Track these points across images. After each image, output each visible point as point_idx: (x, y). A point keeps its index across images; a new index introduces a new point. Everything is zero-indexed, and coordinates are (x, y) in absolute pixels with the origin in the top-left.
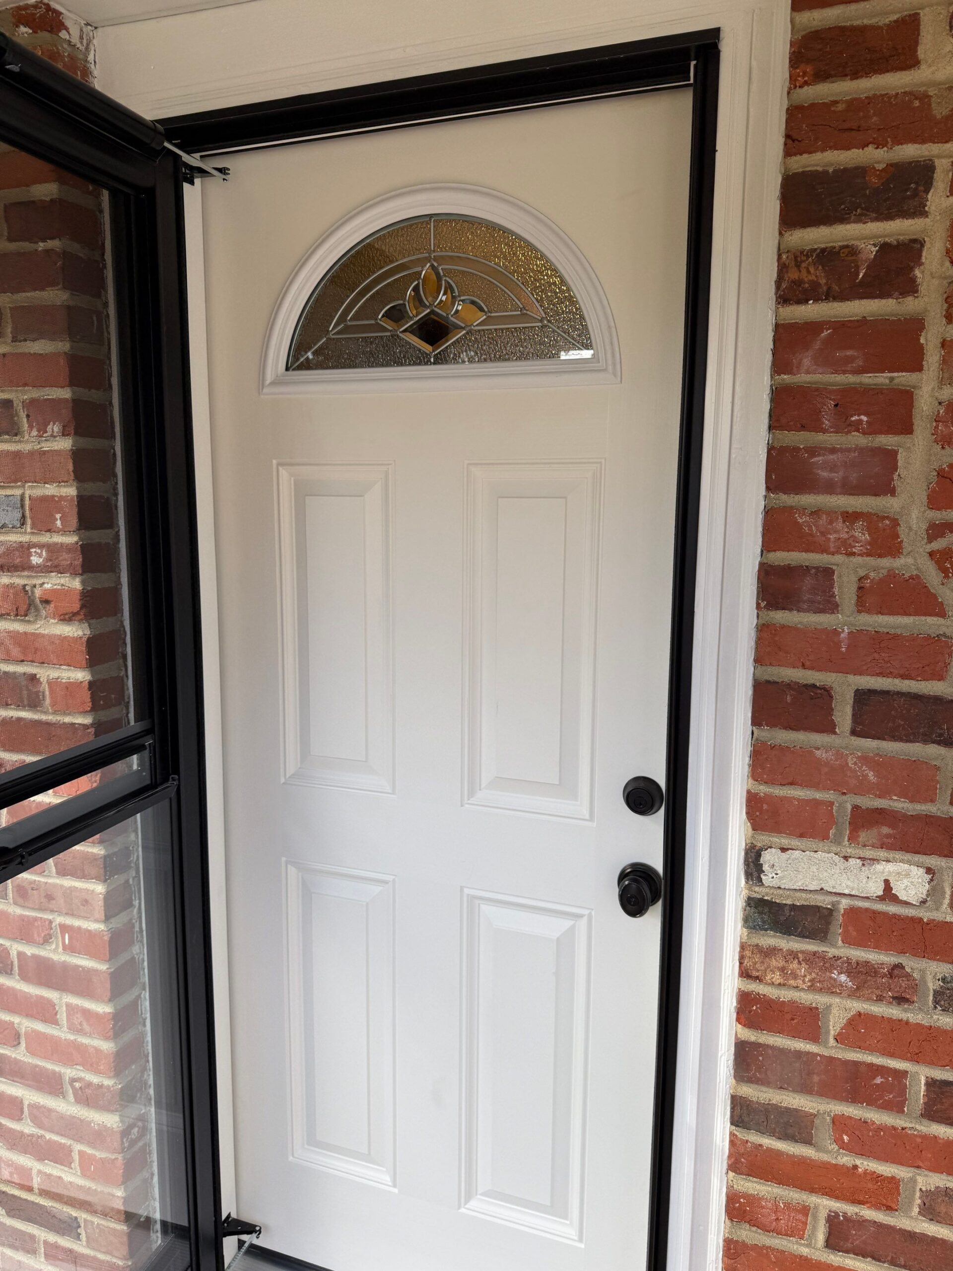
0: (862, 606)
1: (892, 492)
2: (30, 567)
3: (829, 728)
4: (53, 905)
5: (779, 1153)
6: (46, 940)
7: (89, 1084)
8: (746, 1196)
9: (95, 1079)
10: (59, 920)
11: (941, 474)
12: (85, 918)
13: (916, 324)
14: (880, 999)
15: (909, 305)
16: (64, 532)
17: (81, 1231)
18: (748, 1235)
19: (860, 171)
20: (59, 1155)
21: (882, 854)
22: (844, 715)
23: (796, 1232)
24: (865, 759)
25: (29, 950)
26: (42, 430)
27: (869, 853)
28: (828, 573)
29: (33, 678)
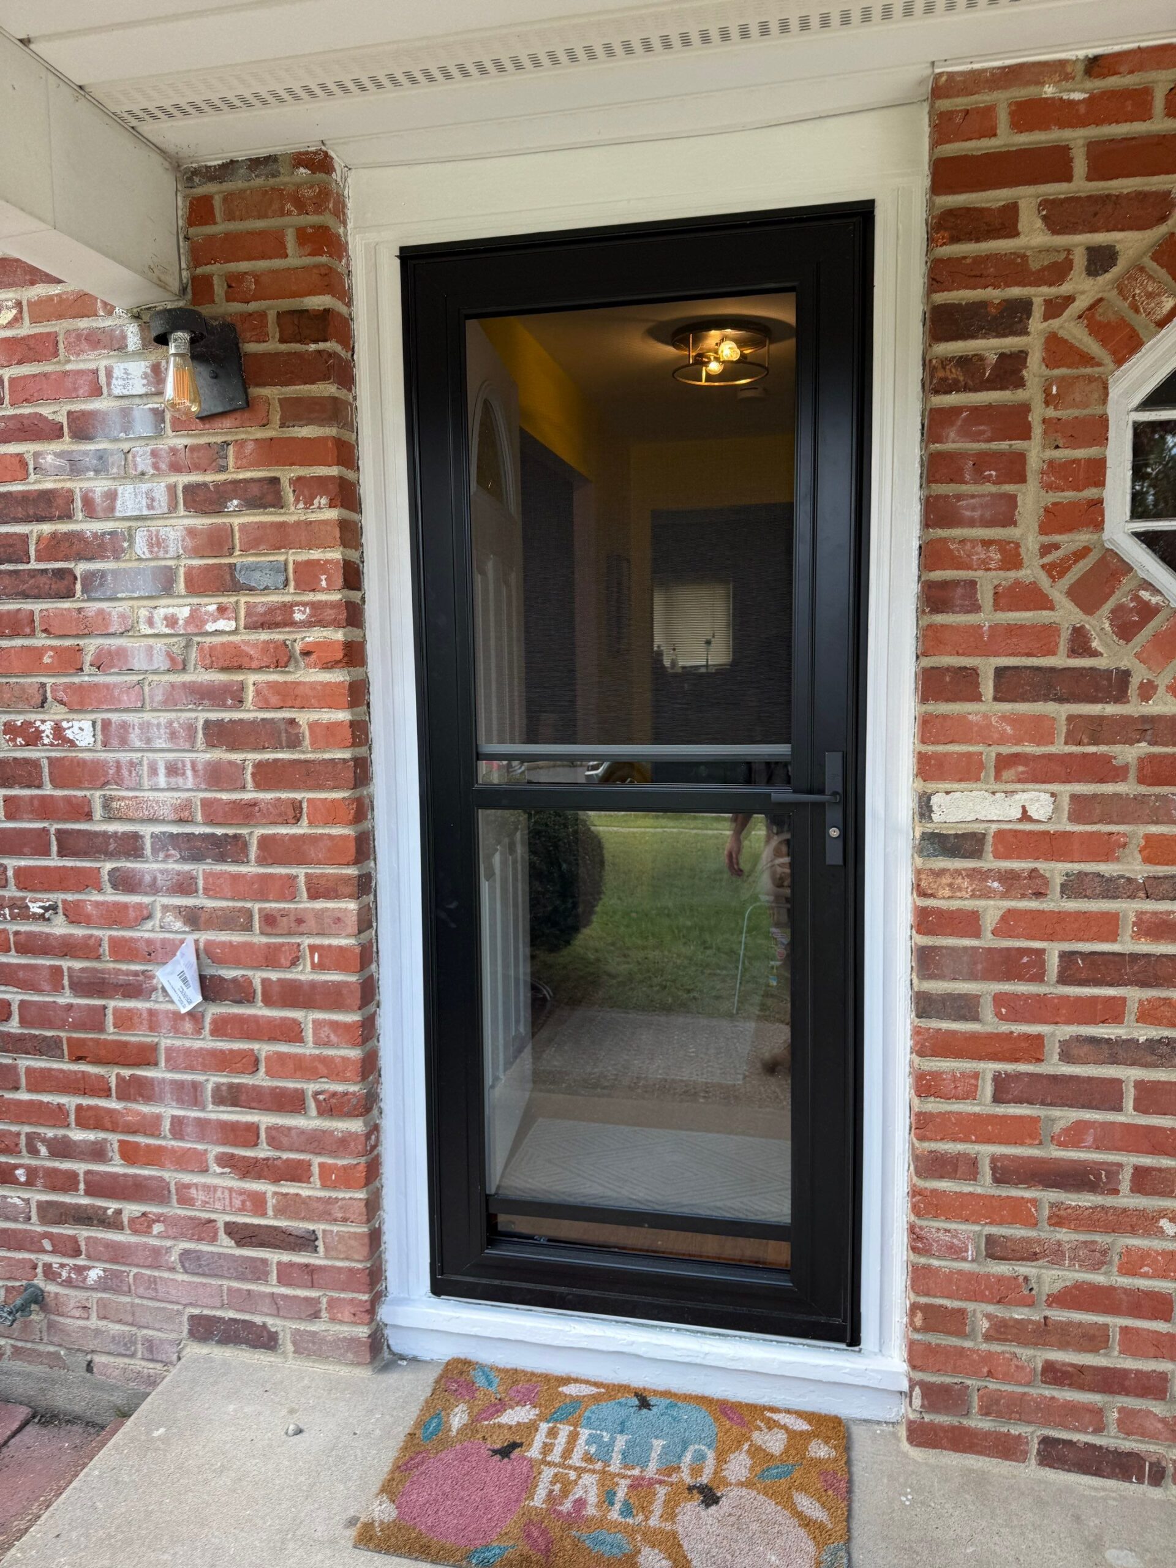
0: (997, 607)
1: (1014, 523)
2: (292, 623)
3: (977, 698)
4: (303, 928)
5: (954, 1033)
6: (294, 962)
7: (334, 1094)
8: (930, 1073)
9: (340, 1088)
10: (307, 941)
11: (1047, 510)
12: (337, 935)
13: (1024, 409)
14: (1023, 896)
15: (1020, 395)
16: (329, 589)
17: (320, 1243)
18: (934, 1106)
19: (983, 304)
20: (297, 1173)
21: (1019, 786)
22: (987, 688)
23: (970, 1094)
24: (1004, 718)
25: (274, 976)
26: (309, 503)
27: (1010, 787)
28: (972, 584)
29: (292, 722)
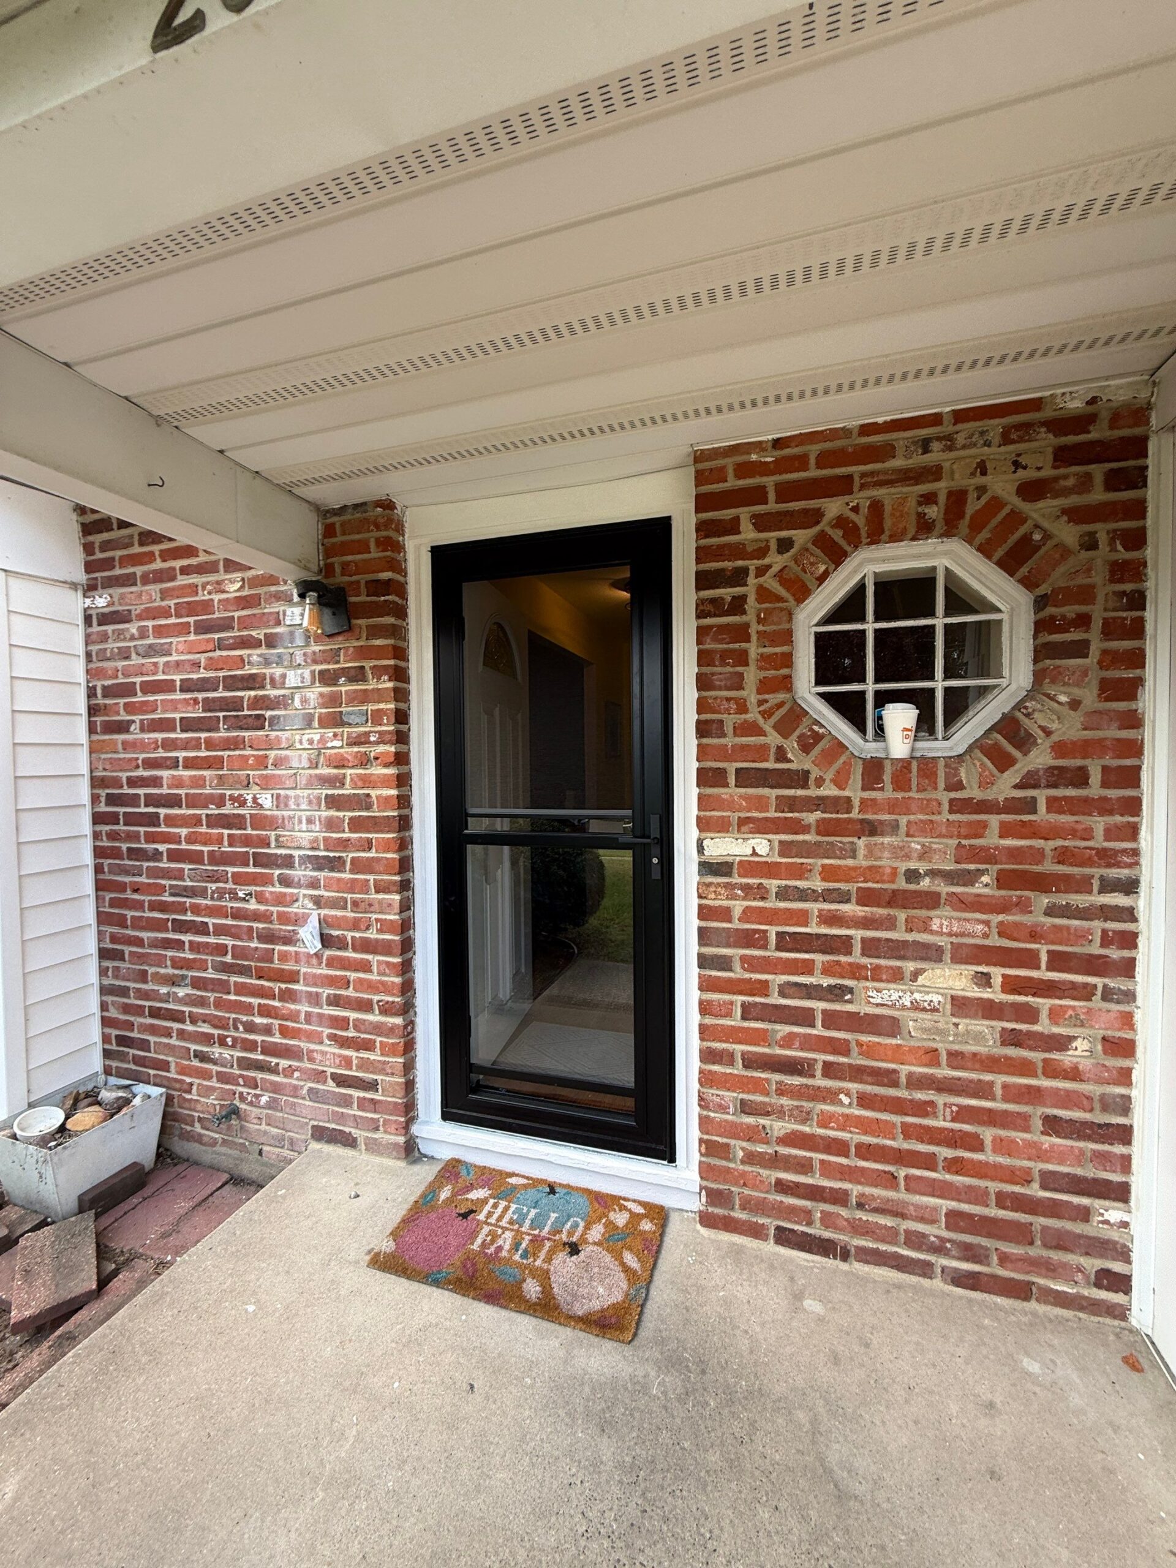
0: (735, 735)
1: (743, 689)
2: (370, 742)
3: (727, 785)
4: (372, 909)
5: (719, 977)
6: (367, 928)
7: (387, 1002)
8: (706, 1001)
9: (390, 999)
10: (374, 916)
11: (760, 681)
12: (389, 914)
13: (747, 625)
14: (755, 899)
15: (744, 618)
16: (387, 725)
17: (379, 1087)
18: (709, 1021)
19: (723, 570)
20: (368, 1046)
21: (751, 836)
22: (732, 780)
23: (729, 1015)
24: (741, 797)
25: (357, 935)
26: (379, 679)
27: (746, 836)
28: (722, 721)
29: (368, 795)
